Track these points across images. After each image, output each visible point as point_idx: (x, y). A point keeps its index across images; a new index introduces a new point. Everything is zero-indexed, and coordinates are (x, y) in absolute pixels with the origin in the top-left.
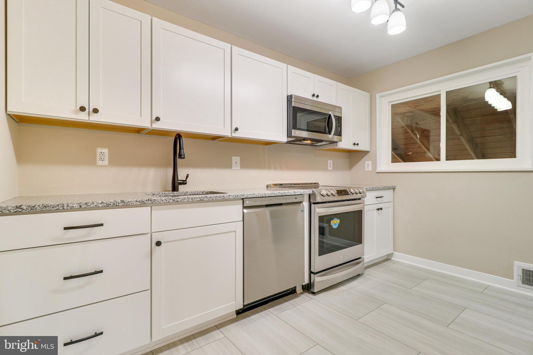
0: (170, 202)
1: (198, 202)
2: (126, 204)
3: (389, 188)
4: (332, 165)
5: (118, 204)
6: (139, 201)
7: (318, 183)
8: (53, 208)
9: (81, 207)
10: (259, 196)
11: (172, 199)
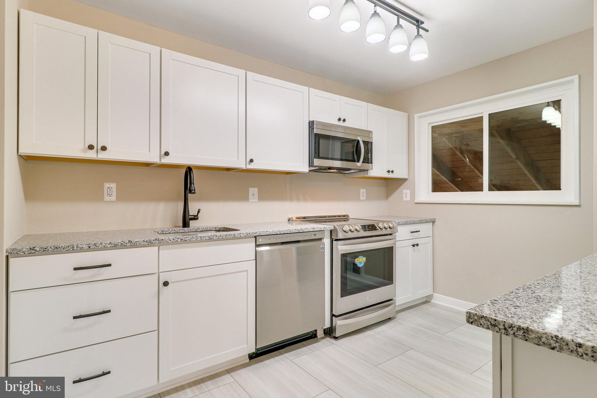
0: (178, 241)
1: (207, 241)
2: (133, 244)
3: (427, 222)
4: (365, 194)
5: (125, 245)
6: (147, 241)
7: (347, 216)
8: (63, 249)
9: (90, 248)
10: (273, 234)
11: (180, 238)
